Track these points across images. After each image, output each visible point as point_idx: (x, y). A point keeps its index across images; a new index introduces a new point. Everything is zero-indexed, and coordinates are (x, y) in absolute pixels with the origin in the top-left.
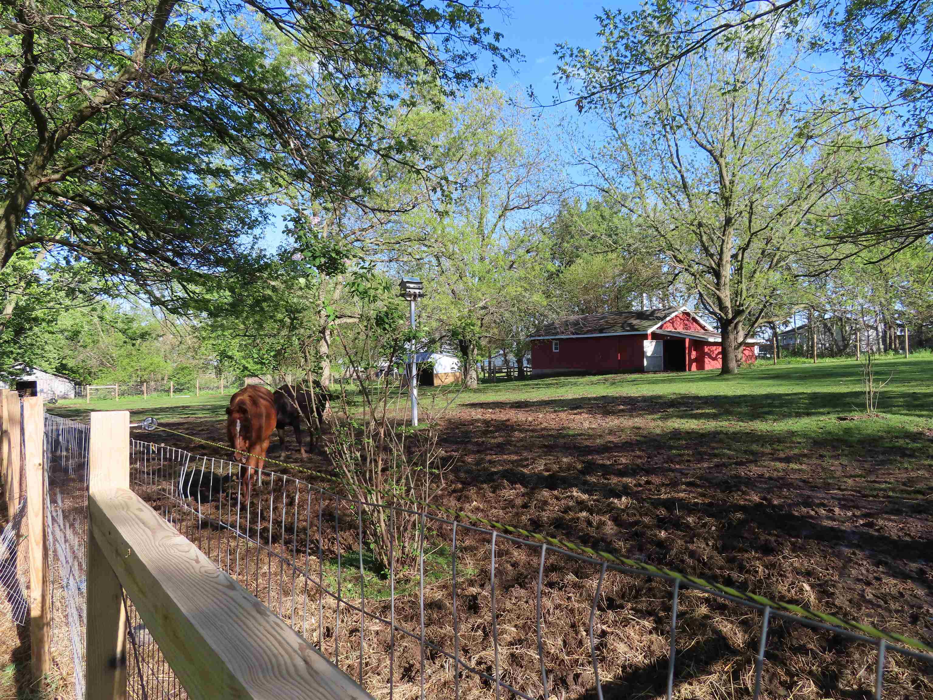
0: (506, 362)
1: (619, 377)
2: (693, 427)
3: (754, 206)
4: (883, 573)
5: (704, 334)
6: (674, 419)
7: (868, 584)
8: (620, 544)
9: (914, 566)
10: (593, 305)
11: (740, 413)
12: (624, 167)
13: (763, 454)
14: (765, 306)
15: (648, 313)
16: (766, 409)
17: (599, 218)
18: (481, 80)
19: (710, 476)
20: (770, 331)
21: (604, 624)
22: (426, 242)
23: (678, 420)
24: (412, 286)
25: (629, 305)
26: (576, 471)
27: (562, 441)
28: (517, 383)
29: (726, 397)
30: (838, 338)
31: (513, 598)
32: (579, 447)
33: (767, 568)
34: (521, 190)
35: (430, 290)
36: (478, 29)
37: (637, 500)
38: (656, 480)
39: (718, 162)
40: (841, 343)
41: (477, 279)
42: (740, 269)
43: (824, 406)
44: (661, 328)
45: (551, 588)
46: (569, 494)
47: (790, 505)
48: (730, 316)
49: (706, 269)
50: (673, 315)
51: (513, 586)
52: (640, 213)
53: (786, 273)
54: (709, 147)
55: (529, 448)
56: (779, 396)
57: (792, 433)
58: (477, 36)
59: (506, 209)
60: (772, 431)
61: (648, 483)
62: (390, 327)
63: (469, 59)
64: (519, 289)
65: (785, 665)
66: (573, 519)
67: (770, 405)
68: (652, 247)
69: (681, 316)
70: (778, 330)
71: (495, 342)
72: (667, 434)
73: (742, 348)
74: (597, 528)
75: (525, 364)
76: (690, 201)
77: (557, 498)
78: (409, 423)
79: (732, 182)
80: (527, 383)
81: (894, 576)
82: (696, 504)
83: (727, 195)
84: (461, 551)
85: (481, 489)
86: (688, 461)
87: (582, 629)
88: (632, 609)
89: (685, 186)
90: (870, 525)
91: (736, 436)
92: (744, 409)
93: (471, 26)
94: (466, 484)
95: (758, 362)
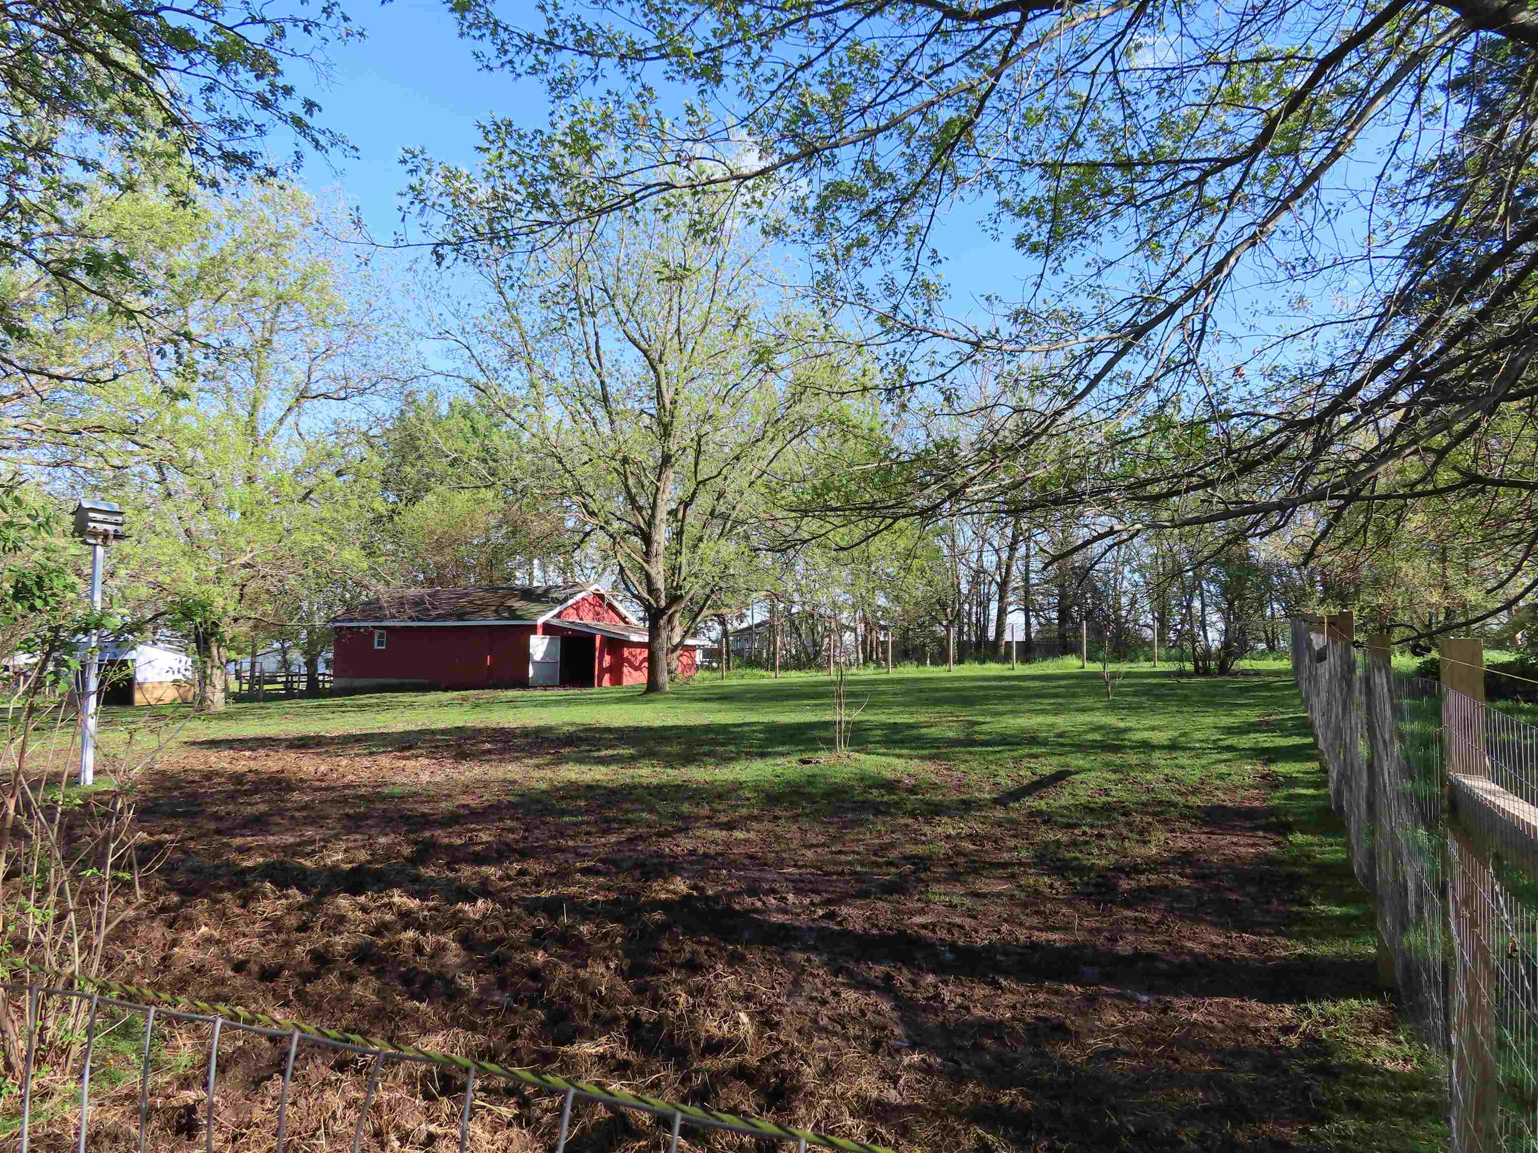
0: (285, 664)
1: (487, 694)
2: (598, 777)
3: (703, 440)
4: (843, 984)
5: (624, 629)
6: (570, 766)
7: (824, 1002)
8: (469, 983)
9: (879, 970)
10: (449, 573)
11: (669, 755)
12: (512, 355)
13: (697, 818)
14: (712, 591)
15: (539, 591)
16: (706, 749)
17: (467, 430)
18: (272, 173)
19: (619, 856)
20: (718, 628)
21: (432, 1122)
22: (137, 438)
23: (576, 768)
24: (99, 517)
25: (510, 577)
26: (402, 860)
27: (380, 806)
28: (304, 703)
29: (650, 729)
30: (808, 643)
31: (268, 1100)
32: (409, 817)
33: (692, 996)
34: (336, 366)
35: (139, 526)
36: (272, 85)
37: (503, 903)
38: (536, 867)
39: (655, 370)
40: (810, 650)
41: (238, 515)
42: (679, 534)
43: (783, 744)
44: (558, 616)
45: (342, 1072)
46: (386, 900)
47: (729, 895)
48: (663, 603)
49: (631, 528)
50: (579, 597)
51: (270, 1078)
52: (534, 430)
53: (743, 543)
54: (643, 344)
55: (316, 820)
56: (724, 729)
57: (739, 785)
58: (268, 95)
59: (303, 396)
60: (712, 782)
61: (522, 873)
62: (46, 603)
63: (251, 131)
64: (319, 537)
65: (708, 1142)
66: (390, 944)
67: (713, 742)
68: (550, 488)
69: (590, 599)
70: (729, 627)
71: (265, 628)
72: (558, 789)
73: (679, 652)
74: (432, 957)
75: (321, 668)
76: (612, 422)
77: (364, 909)
78: (75, 779)
79: (674, 402)
80: (323, 702)
81: (857, 989)
82: (595, 903)
83: (666, 420)
84: (169, 1024)
85: (216, 901)
86: (588, 833)
87: (393, 1137)
88: (482, 1089)
89: (605, 399)
90: (831, 916)
91: (660, 791)
92: (675, 749)
93: (258, 77)
94: (189, 893)
95: (700, 674)
